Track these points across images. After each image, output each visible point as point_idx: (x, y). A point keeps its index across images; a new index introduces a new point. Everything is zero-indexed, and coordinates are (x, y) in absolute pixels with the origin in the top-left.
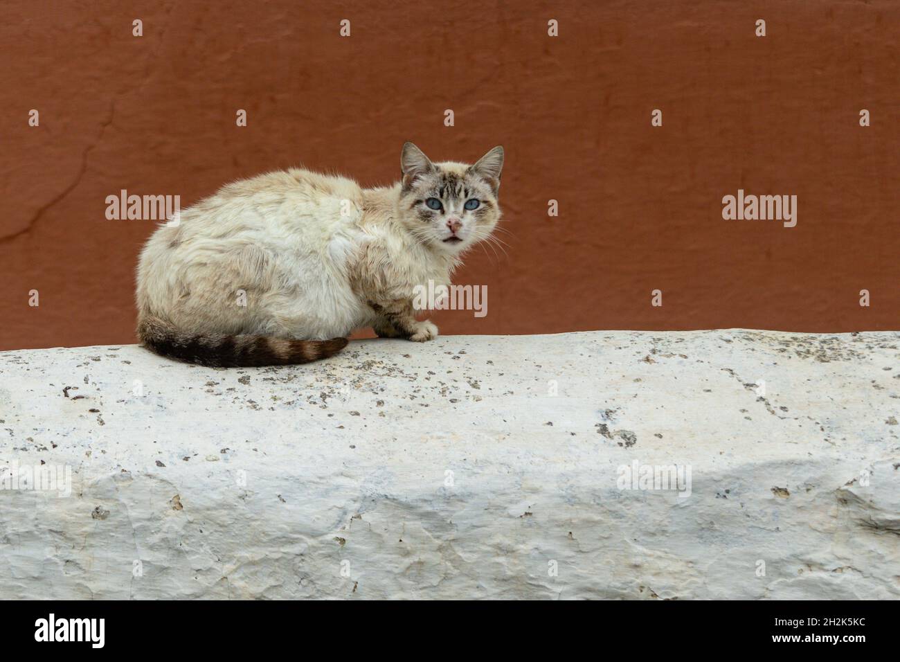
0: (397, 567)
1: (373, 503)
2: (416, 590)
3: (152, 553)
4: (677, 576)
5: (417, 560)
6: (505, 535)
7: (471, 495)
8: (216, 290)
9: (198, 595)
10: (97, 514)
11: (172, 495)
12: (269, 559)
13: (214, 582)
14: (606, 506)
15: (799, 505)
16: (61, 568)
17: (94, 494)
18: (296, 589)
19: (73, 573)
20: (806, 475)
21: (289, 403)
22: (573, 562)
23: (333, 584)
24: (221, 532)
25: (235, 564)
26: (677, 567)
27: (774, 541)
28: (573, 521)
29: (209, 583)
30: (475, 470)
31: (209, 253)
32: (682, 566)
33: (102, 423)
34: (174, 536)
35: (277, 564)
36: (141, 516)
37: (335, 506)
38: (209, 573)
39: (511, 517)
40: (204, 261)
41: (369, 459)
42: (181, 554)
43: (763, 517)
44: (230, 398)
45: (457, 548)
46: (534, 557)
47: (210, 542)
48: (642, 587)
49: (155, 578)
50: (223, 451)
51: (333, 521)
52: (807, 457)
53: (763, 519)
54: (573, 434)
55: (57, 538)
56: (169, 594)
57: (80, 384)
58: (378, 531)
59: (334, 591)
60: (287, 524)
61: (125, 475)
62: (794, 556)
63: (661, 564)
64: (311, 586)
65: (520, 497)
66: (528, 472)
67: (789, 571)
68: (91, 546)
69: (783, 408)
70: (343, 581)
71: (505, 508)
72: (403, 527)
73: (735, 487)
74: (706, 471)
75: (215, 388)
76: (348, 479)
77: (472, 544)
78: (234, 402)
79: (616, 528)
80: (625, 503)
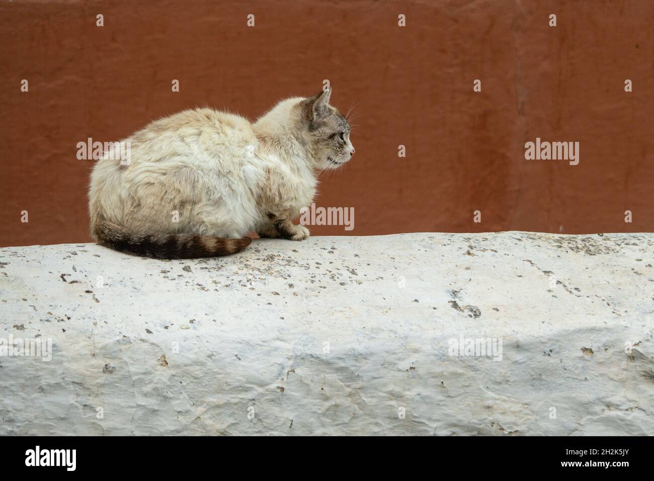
0: (320, 409)
1: (302, 361)
2: (333, 426)
3: (146, 399)
4: (517, 414)
5: (334, 403)
6: (395, 384)
7: (372, 354)
8: (163, 203)
9: (179, 431)
10: (107, 369)
11: (160, 355)
12: (230, 403)
13: (191, 420)
14: (467, 363)
15: (600, 361)
16: (81, 411)
17: (104, 354)
18: (249, 425)
19: (88, 415)
20: (605, 339)
21: (227, 286)
22: (443, 405)
23: (276, 422)
24: (195, 383)
25: (205, 407)
26: (517, 407)
27: (584, 388)
28: (444, 374)
29: (187, 422)
30: (373, 335)
31: (155, 175)
32: (520, 407)
33: (97, 301)
34: (162, 386)
35: (235, 407)
36: (139, 371)
37: (276, 363)
38: (187, 414)
39: (399, 370)
40: (152, 181)
41: (296, 327)
42: (167, 400)
43: (576, 370)
44: (182, 281)
45: (362, 394)
46: (417, 401)
47: (187, 390)
48: (493, 423)
49: (148, 418)
50: (192, 322)
51: (275, 374)
52: (604, 325)
53: (575, 371)
54: (435, 308)
55: (78, 388)
56: (158, 430)
57: (71, 271)
58: (306, 382)
59: (276, 427)
60: (244, 376)
61: (126, 340)
62: (599, 399)
63: (506, 406)
64: (260, 423)
65: (405, 355)
66: (410, 337)
67: (594, 410)
68: (102, 394)
69: (576, 289)
70: (283, 419)
71: (395, 364)
72: (324, 378)
73: (555, 347)
74: (536, 335)
75: (168, 274)
76: (283, 342)
77: (372, 391)
78: (186, 285)
79: (474, 379)
80: (480, 360)
